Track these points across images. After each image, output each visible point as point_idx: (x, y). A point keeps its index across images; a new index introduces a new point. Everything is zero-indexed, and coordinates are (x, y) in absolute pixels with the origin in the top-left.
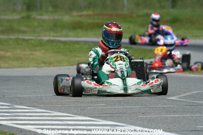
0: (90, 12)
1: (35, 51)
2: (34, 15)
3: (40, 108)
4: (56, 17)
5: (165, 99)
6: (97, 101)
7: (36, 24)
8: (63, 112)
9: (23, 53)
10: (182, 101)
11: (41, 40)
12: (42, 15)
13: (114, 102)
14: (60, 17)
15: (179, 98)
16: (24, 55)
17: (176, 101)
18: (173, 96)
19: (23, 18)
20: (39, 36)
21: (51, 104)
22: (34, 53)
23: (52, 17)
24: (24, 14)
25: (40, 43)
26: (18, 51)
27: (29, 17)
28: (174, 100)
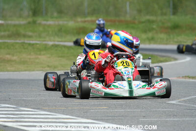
1: (40, 55)
2: (40, 20)
3: (45, 110)
4: (61, 23)
5: (165, 103)
6: (100, 104)
7: (41, 29)
8: (67, 115)
9: (29, 57)
10: (182, 105)
11: (46, 45)
12: (47, 21)
13: (115, 106)
14: (65, 23)
15: (179, 102)
16: (30, 59)
17: (177, 105)
18: (173, 100)
19: (29, 23)
21: (56, 106)
22: (39, 57)
23: (57, 23)
24: (30, 19)
25: (45, 48)
26: (24, 55)
27: (34, 22)
28: (174, 104)
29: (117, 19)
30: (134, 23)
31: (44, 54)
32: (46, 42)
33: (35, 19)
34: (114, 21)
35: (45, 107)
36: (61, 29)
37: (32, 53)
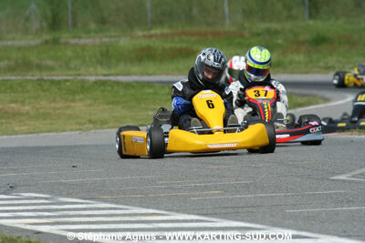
0: (166, 30)
1: (73, 101)
2: (65, 36)
3: (105, 201)
4: (106, 40)
5: (328, 180)
6: (206, 186)
7: (69, 53)
9: (52, 105)
10: (360, 182)
11: (83, 81)
12: (80, 38)
13: (236, 188)
14: (113, 40)
15: (353, 177)
16: (54, 109)
17: (349, 181)
18: (340, 174)
19: (46, 42)
20: (79, 75)
22: (73, 104)
23: (98, 41)
24: (47, 37)
25: (83, 87)
26: (44, 103)
27: (56, 42)
29: (210, 29)
30: (242, 36)
31: (80, 100)
32: (82, 77)
33: (57, 34)
34: (205, 34)
35: (104, 195)
36: (107, 51)
37: (58, 99)
